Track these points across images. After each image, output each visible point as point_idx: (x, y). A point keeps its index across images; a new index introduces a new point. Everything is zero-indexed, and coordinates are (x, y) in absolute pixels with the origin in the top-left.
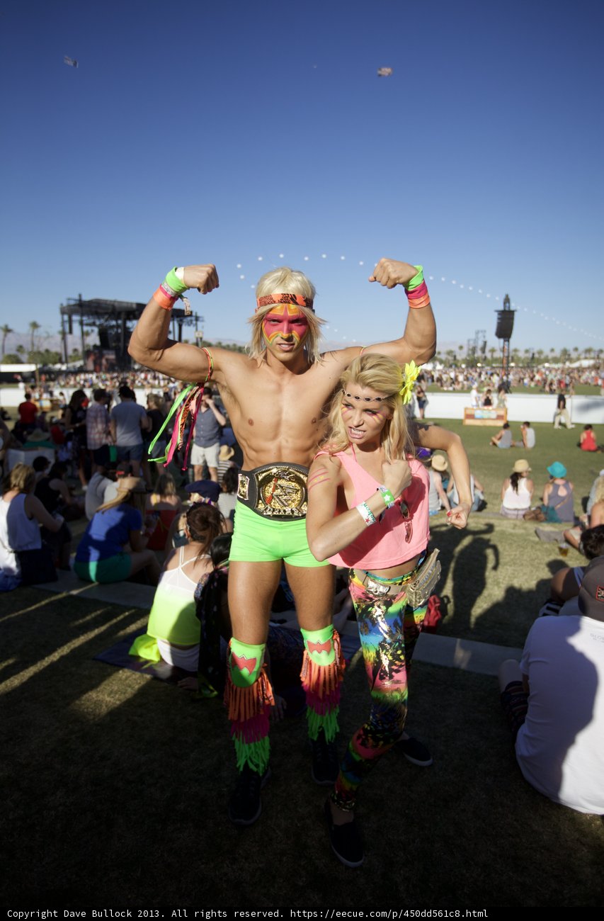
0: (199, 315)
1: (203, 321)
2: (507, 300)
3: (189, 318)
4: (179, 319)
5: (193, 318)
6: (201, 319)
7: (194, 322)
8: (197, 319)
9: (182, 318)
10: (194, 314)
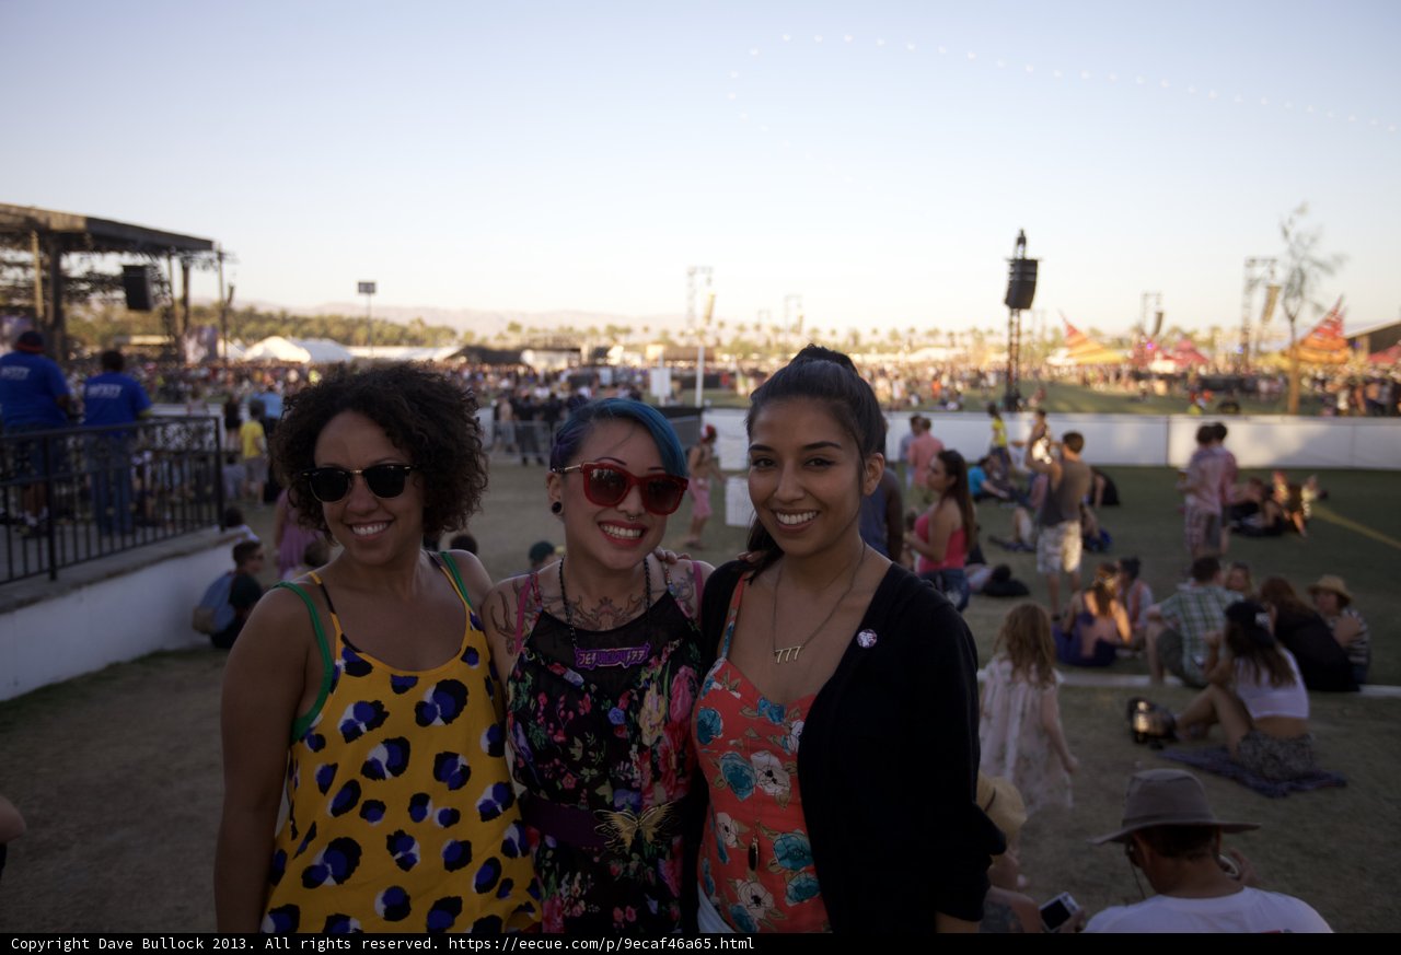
0: (225, 248)
1: (234, 261)
2: (1022, 240)
3: (205, 255)
4: (181, 255)
5: (213, 255)
6: (228, 257)
7: (217, 263)
8: (221, 256)
9: (189, 254)
10: (216, 246)
